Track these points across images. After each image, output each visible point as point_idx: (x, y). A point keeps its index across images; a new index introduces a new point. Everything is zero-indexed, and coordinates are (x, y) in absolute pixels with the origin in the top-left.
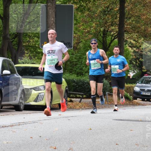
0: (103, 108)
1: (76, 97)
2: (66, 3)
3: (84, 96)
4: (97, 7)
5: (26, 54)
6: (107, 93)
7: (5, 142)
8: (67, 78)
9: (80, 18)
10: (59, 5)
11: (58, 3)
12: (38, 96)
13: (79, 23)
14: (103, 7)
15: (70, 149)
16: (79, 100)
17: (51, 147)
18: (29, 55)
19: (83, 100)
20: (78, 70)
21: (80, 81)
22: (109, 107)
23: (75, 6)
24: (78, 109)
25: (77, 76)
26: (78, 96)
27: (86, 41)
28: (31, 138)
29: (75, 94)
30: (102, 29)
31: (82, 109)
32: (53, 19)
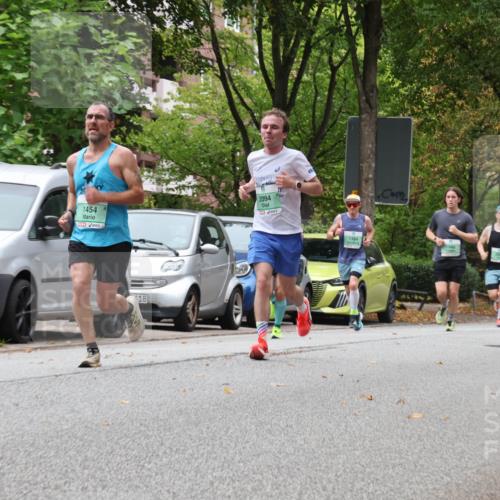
0: (465, 322)
1: (413, 300)
2: (398, 114)
3: (429, 298)
4: (459, 123)
5: (316, 214)
6: (474, 292)
7: (273, 384)
8: (396, 263)
9: (424, 144)
10: (384, 119)
11: (381, 113)
12: (338, 296)
13: (422, 154)
14: (472, 123)
15: (399, 402)
16: (418, 305)
17: (363, 396)
18: (322, 216)
19: (426, 305)
20: (417, 248)
21: (421, 268)
22: (477, 321)
23: (415, 121)
24: (416, 323)
25: (416, 259)
26: (416, 297)
27: (435, 189)
28: (324, 377)
29: (410, 294)
30: (468, 166)
31: (424, 323)
32: (370, 146)
